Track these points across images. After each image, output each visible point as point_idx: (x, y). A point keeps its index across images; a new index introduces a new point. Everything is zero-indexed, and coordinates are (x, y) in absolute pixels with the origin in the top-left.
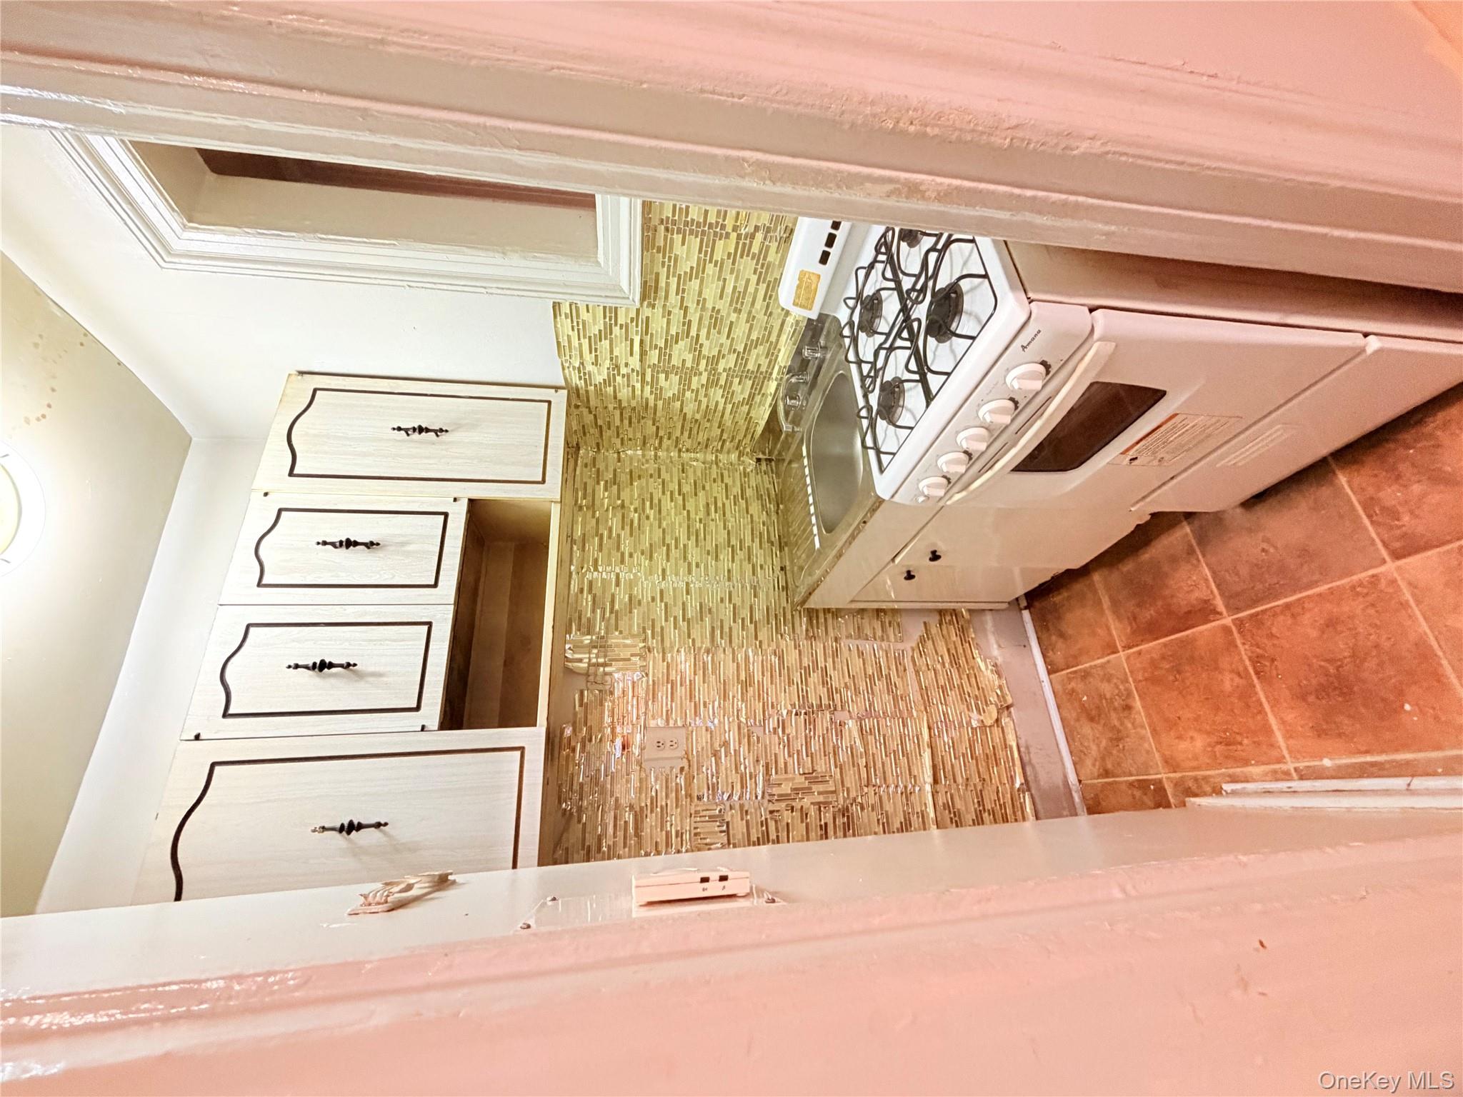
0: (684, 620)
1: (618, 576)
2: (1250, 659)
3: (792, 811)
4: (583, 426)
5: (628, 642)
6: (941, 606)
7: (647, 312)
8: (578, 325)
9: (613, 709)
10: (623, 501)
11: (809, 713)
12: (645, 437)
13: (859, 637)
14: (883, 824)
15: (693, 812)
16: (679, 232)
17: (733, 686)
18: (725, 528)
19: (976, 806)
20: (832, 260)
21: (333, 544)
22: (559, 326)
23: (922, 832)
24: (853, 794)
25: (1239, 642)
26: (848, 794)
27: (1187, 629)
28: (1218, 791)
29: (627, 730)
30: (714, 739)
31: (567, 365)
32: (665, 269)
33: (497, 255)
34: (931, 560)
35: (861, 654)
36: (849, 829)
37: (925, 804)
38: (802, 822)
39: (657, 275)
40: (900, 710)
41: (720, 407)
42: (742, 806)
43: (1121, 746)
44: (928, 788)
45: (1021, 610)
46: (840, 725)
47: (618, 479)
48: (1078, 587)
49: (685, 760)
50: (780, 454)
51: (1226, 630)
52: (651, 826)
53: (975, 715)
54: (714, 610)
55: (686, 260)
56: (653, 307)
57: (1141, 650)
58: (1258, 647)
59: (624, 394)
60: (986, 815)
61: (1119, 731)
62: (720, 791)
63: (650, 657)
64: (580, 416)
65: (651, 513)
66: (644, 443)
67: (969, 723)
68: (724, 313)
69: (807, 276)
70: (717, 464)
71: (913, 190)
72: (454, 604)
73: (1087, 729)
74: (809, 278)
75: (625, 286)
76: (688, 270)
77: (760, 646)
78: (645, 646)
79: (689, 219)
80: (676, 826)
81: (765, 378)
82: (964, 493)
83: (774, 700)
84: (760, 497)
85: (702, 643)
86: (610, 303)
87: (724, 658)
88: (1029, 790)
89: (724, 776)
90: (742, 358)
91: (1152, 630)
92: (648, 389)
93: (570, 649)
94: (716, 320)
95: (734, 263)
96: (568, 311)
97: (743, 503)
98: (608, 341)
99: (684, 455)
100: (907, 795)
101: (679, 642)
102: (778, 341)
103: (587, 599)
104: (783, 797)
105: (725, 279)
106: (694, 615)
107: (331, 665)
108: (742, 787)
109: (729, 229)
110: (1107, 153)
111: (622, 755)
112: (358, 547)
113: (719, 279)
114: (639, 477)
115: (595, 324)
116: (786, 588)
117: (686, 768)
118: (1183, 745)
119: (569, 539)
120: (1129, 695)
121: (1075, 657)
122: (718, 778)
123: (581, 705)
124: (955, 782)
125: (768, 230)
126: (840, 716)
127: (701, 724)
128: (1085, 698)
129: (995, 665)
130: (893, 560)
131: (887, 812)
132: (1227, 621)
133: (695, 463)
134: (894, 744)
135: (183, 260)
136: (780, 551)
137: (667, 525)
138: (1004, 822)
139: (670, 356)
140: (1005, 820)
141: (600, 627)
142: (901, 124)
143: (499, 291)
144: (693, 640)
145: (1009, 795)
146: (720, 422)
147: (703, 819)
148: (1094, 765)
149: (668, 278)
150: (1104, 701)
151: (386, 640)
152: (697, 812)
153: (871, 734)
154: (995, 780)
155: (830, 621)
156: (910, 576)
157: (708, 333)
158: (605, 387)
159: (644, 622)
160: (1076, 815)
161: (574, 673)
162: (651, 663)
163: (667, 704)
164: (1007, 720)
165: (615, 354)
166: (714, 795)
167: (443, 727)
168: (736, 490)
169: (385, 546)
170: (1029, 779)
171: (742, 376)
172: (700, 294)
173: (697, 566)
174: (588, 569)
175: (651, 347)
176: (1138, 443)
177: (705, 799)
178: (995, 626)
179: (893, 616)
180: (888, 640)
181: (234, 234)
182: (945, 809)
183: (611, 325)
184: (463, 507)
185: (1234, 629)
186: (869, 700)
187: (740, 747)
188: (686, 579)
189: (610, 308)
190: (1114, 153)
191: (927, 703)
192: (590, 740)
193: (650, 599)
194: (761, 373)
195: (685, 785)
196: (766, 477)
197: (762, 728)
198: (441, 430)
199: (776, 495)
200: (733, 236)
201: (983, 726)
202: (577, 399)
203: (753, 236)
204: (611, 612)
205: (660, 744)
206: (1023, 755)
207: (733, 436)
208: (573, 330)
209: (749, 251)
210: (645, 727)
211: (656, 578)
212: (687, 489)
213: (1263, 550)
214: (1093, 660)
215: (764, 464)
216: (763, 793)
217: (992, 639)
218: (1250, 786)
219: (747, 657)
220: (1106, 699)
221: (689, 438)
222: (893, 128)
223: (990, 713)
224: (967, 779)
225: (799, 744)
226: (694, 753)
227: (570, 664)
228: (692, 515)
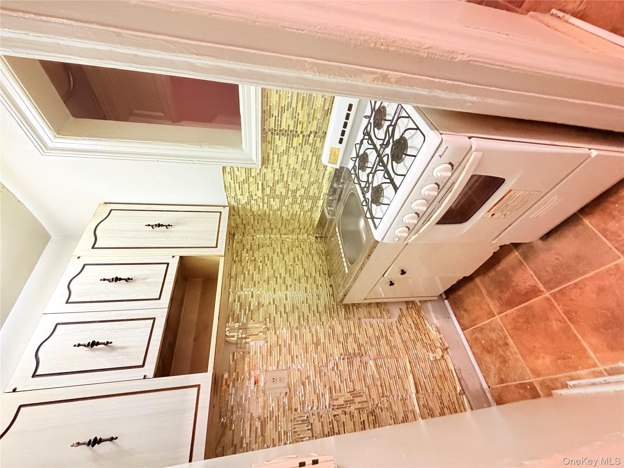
0: (285, 313)
1: (252, 292)
2: (564, 313)
3: (345, 415)
4: (237, 224)
5: (257, 325)
6: (406, 299)
7: (264, 170)
8: (234, 177)
9: (250, 362)
10: (255, 257)
11: (350, 358)
12: (265, 228)
13: (370, 317)
14: (394, 418)
15: (292, 419)
16: (277, 134)
17: (311, 345)
18: (303, 268)
19: (440, 404)
20: (344, 142)
21: (109, 280)
22: (225, 178)
23: (415, 422)
24: (376, 402)
25: (556, 304)
26: (373, 402)
27: (528, 301)
28: (566, 386)
29: (258, 372)
30: (302, 375)
31: (229, 195)
32: (272, 151)
33: (197, 147)
34: (402, 274)
35: (372, 326)
36: (376, 423)
37: (414, 405)
38: (351, 420)
39: (269, 154)
40: (394, 354)
41: (298, 213)
42: (318, 413)
43: (507, 365)
44: (414, 396)
45: (444, 300)
46: (366, 364)
47: (252, 248)
48: (470, 285)
49: (288, 389)
50: (326, 234)
51: (547, 299)
52: (270, 429)
53: (431, 354)
54: (299, 307)
55: (281, 147)
56: (267, 168)
57: (507, 314)
58: (567, 306)
59: (255, 208)
60: (445, 410)
61: (504, 357)
62: (306, 405)
63: (268, 332)
64: (235, 220)
65: (268, 263)
66: (265, 232)
67: (429, 359)
68: (298, 170)
69: (334, 149)
70: (298, 240)
71: (385, 78)
72: (168, 308)
73: (488, 358)
74: (335, 150)
75: (254, 159)
76: (282, 151)
77: (323, 324)
78: (266, 327)
79: (281, 129)
80: (284, 428)
81: (317, 199)
82: (417, 235)
83: (332, 352)
84: (318, 253)
85: (294, 324)
86: (248, 166)
87: (305, 331)
88: (464, 393)
89: (308, 396)
90: (307, 190)
91: (510, 304)
92: (266, 206)
93: (228, 330)
94: (295, 173)
95: (302, 148)
96: (229, 171)
97: (310, 256)
98: (247, 184)
99: (283, 236)
100: (404, 400)
101: (283, 324)
102: (322, 182)
103: (237, 305)
104: (340, 407)
105: (298, 155)
106: (290, 310)
107: (98, 344)
108: (318, 402)
109: (299, 133)
110: (470, 61)
111: (254, 387)
112: (121, 281)
113: (295, 155)
114: (263, 247)
115: (241, 177)
116: (333, 295)
117: (288, 393)
118: (540, 362)
119: (229, 276)
120: (506, 337)
121: (474, 320)
122: (305, 397)
123: (233, 361)
124: (427, 392)
125: (316, 133)
126: (365, 358)
127: (295, 368)
128: (483, 341)
129: (437, 328)
130: (383, 276)
131: (395, 412)
132: (547, 295)
133: (288, 240)
134: (393, 373)
135: (53, 152)
136: (329, 278)
137: (276, 267)
138: (455, 413)
139: (275, 190)
140: (456, 412)
141: (243, 319)
142: (377, 45)
143: (198, 162)
144: (290, 323)
145: (455, 397)
146: (299, 220)
147: (298, 423)
148: (495, 377)
149: (273, 155)
150: (493, 342)
151: (130, 328)
152: (295, 419)
153: (381, 368)
154: (447, 389)
155: (355, 310)
156: (392, 284)
157: (292, 179)
158: (246, 206)
159: (265, 315)
160: (491, 406)
161: (231, 343)
162: (269, 336)
163: (277, 357)
164: (448, 355)
165: (250, 190)
166: (303, 408)
167: (156, 375)
168: (307, 251)
169: (135, 280)
170: (464, 387)
171: (307, 199)
172: (287, 162)
173: (291, 286)
174: (238, 290)
175: (266, 186)
176: (494, 206)
177: (299, 410)
178: (433, 309)
179: (385, 306)
180: (384, 318)
181: (78, 140)
182: (424, 408)
183: (248, 176)
184: (177, 260)
185: (551, 298)
186: (378, 349)
187: (315, 379)
188: (285, 293)
189: (248, 168)
190: (474, 61)
191: (407, 349)
192: (238, 380)
193: (268, 303)
194: (316, 197)
195: (288, 403)
196: (320, 245)
197: (326, 368)
198: (169, 225)
199: (325, 252)
200: (301, 136)
201: (436, 360)
202: (233, 211)
203: (309, 136)
204: (249, 311)
205: (274, 380)
206: (458, 374)
207: (305, 227)
208: (232, 179)
209: (308, 142)
210: (266, 370)
211: (271, 293)
212: (285, 251)
213: (557, 259)
214: (483, 321)
215: (319, 239)
216: (329, 404)
217: (432, 315)
218: (583, 382)
219: (316, 330)
220: (494, 341)
221: (285, 228)
222: (374, 46)
223: (438, 353)
224: (433, 390)
225: (346, 375)
226: (292, 384)
227: (228, 339)
228: (287, 263)
